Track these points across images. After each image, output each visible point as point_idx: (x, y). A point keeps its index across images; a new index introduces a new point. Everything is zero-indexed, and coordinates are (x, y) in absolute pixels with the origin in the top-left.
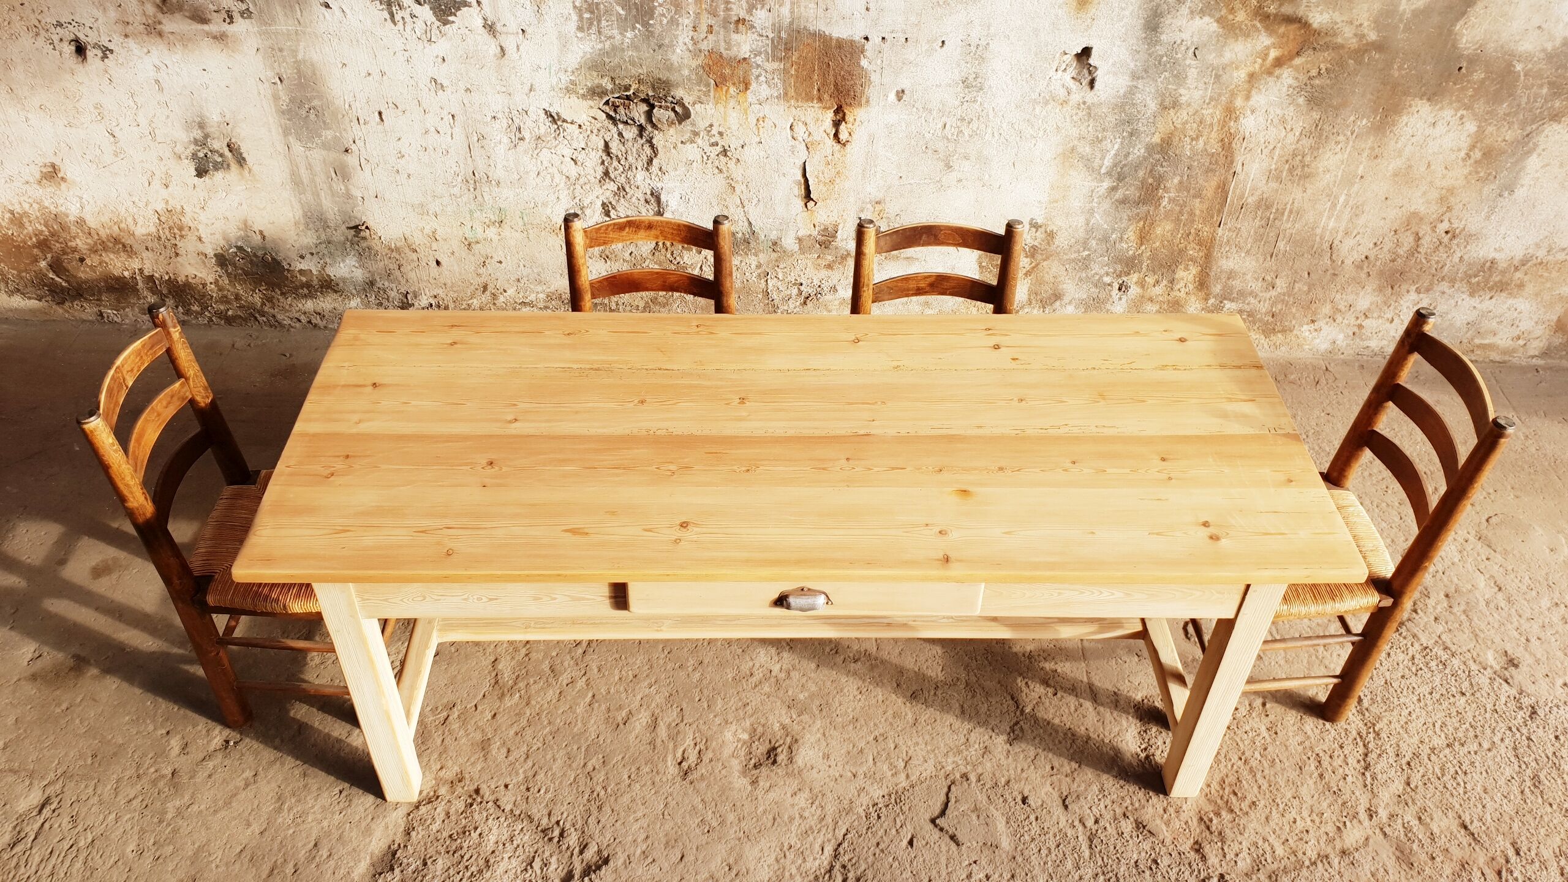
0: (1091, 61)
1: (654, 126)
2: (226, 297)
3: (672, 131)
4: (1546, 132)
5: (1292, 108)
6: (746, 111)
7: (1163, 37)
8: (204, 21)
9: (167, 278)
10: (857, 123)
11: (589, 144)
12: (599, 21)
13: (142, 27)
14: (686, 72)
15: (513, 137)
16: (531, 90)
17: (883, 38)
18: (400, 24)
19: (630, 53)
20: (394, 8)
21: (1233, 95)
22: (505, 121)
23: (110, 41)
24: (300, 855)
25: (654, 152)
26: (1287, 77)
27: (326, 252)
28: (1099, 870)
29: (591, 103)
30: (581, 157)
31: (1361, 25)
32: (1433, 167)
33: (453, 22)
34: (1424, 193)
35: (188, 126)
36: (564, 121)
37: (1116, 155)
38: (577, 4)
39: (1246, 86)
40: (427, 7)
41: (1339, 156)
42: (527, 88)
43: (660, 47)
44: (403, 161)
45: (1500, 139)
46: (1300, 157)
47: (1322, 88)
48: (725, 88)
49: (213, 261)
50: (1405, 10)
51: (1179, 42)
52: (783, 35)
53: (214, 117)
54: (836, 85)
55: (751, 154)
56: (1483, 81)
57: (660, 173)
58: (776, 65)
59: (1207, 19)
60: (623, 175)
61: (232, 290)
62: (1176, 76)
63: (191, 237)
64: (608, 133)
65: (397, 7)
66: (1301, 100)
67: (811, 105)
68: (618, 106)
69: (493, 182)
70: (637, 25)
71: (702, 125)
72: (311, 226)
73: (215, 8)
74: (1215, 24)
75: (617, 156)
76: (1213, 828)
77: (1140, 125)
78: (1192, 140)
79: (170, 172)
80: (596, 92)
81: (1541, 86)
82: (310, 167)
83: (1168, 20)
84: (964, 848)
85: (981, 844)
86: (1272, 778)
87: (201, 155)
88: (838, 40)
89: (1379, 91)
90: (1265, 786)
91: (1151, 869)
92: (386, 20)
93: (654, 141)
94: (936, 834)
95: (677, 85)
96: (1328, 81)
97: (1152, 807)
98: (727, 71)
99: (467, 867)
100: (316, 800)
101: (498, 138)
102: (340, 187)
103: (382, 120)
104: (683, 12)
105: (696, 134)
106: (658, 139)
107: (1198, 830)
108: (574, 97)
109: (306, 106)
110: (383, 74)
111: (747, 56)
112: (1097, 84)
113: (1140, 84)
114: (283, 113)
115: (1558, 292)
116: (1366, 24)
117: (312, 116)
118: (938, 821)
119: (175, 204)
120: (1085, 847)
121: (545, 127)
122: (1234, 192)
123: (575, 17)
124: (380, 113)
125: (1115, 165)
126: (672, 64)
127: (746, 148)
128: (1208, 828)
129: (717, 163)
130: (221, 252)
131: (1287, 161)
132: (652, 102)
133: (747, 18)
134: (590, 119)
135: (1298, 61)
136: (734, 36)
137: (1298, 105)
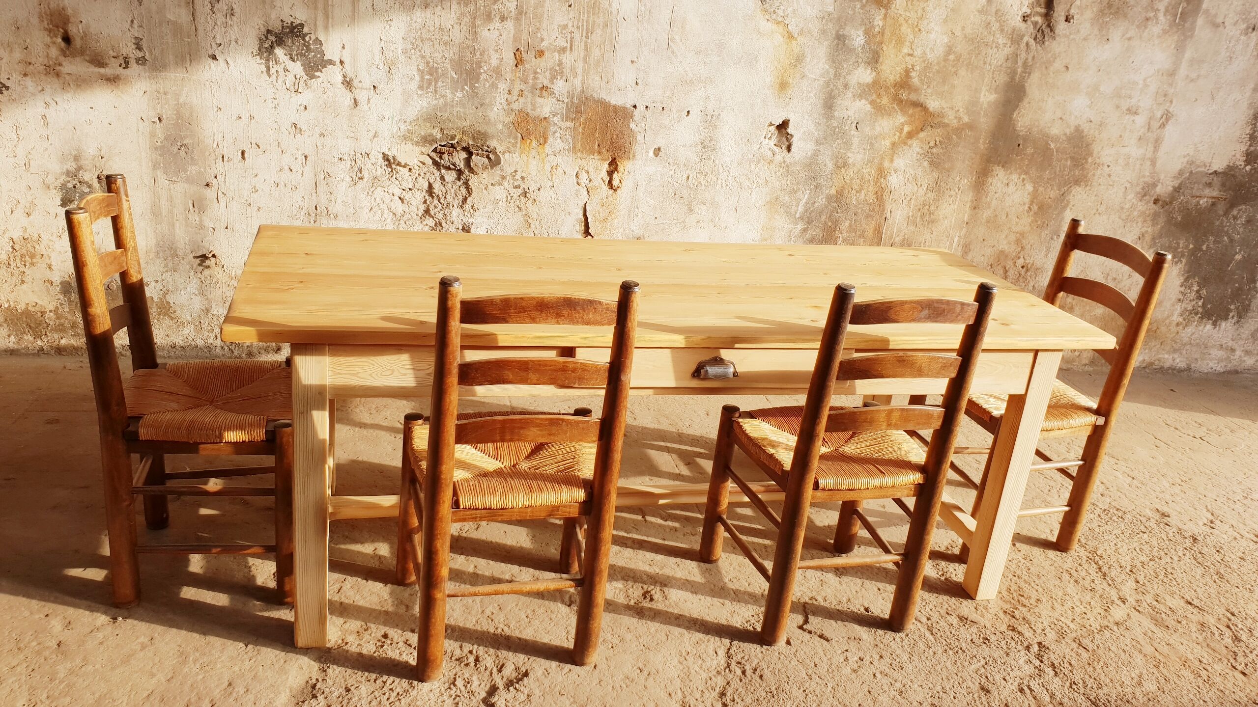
0: (789, 130)
1: (471, 170)
2: (63, 325)
3: (485, 175)
4: (1073, 193)
5: (920, 169)
6: (543, 159)
7: (836, 114)
8: (101, 64)
9: (6, 306)
10: (626, 172)
11: (416, 185)
12: (436, 82)
13: (43, 67)
14: (500, 127)
15: (354, 177)
16: (374, 137)
17: (647, 107)
18: (274, 77)
19: (458, 109)
20: (271, 63)
21: (882, 158)
22: (349, 162)
23: (9, 79)
24: (215, 693)
25: (469, 192)
26: (916, 147)
27: (170, 280)
28: (946, 647)
29: (423, 149)
30: (407, 196)
31: (958, 110)
32: (1010, 216)
33: (319, 77)
34: (1006, 236)
35: (63, 158)
36: (399, 164)
37: (806, 203)
38: (421, 67)
39: (890, 152)
40: (299, 63)
41: (952, 206)
42: (372, 134)
43: (481, 105)
44: (255, 196)
45: (1047, 197)
46: (927, 207)
47: (938, 155)
48: (529, 141)
49: (58, 289)
50: (983, 102)
51: (846, 118)
52: (575, 101)
53: (90, 150)
54: (612, 142)
55: (545, 195)
56: (1033, 155)
57: (472, 210)
58: (568, 124)
59: (863, 101)
60: (442, 212)
61: (70, 317)
62: (845, 143)
63: (42, 265)
64: (433, 177)
65: (274, 62)
66: (926, 164)
67: (593, 157)
68: (444, 153)
69: (332, 216)
70: (466, 87)
71: (509, 170)
72: (161, 254)
73: (115, 54)
74: (869, 106)
75: (438, 196)
76: (1017, 617)
77: (822, 180)
78: (857, 192)
79: (35, 202)
80: (427, 140)
81: (1066, 160)
82: (171, 199)
83: (839, 101)
84: (833, 642)
85: (846, 638)
86: (1043, 585)
87: (70, 185)
88: (614, 106)
89: (972, 159)
90: (1040, 590)
91: (985, 643)
92: (262, 72)
93: (470, 183)
94: (807, 636)
95: (493, 137)
96: (941, 150)
97: (966, 607)
98: (532, 128)
99: (391, 689)
100: (222, 652)
101: (342, 176)
102: (194, 217)
103: (243, 158)
104: (502, 78)
105: (504, 177)
106: (473, 181)
107: (1007, 620)
108: (409, 144)
109: (179, 144)
110: (252, 118)
111: (547, 116)
112: (793, 148)
113: (821, 148)
114: (156, 149)
115: (1094, 313)
116: (961, 110)
117: (182, 153)
118: (805, 627)
119: (33, 232)
120: (928, 634)
121: (381, 170)
122: (885, 234)
123: (417, 78)
124: (243, 153)
125: (806, 211)
126: (489, 120)
127: (541, 190)
128: (1014, 617)
129: (518, 203)
130: (68, 279)
131: (919, 210)
132: (471, 149)
133: (549, 86)
134: (419, 164)
135: (922, 135)
136: (539, 100)
137: (924, 167)
